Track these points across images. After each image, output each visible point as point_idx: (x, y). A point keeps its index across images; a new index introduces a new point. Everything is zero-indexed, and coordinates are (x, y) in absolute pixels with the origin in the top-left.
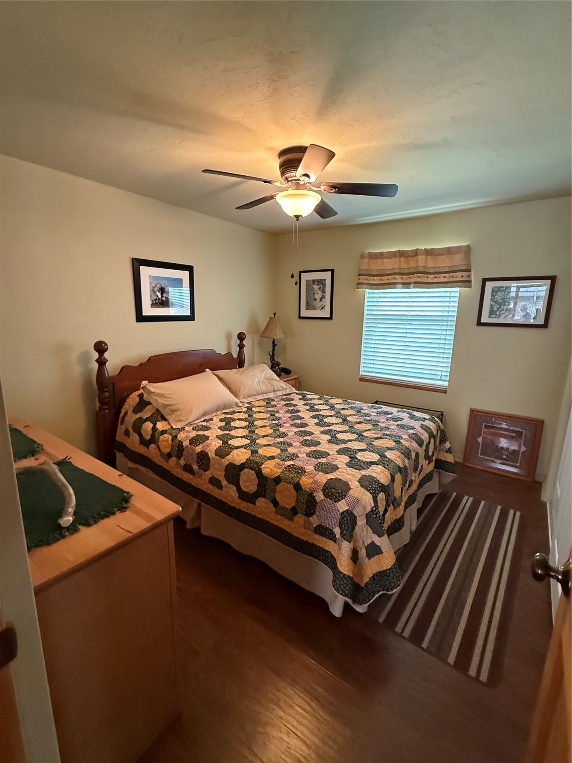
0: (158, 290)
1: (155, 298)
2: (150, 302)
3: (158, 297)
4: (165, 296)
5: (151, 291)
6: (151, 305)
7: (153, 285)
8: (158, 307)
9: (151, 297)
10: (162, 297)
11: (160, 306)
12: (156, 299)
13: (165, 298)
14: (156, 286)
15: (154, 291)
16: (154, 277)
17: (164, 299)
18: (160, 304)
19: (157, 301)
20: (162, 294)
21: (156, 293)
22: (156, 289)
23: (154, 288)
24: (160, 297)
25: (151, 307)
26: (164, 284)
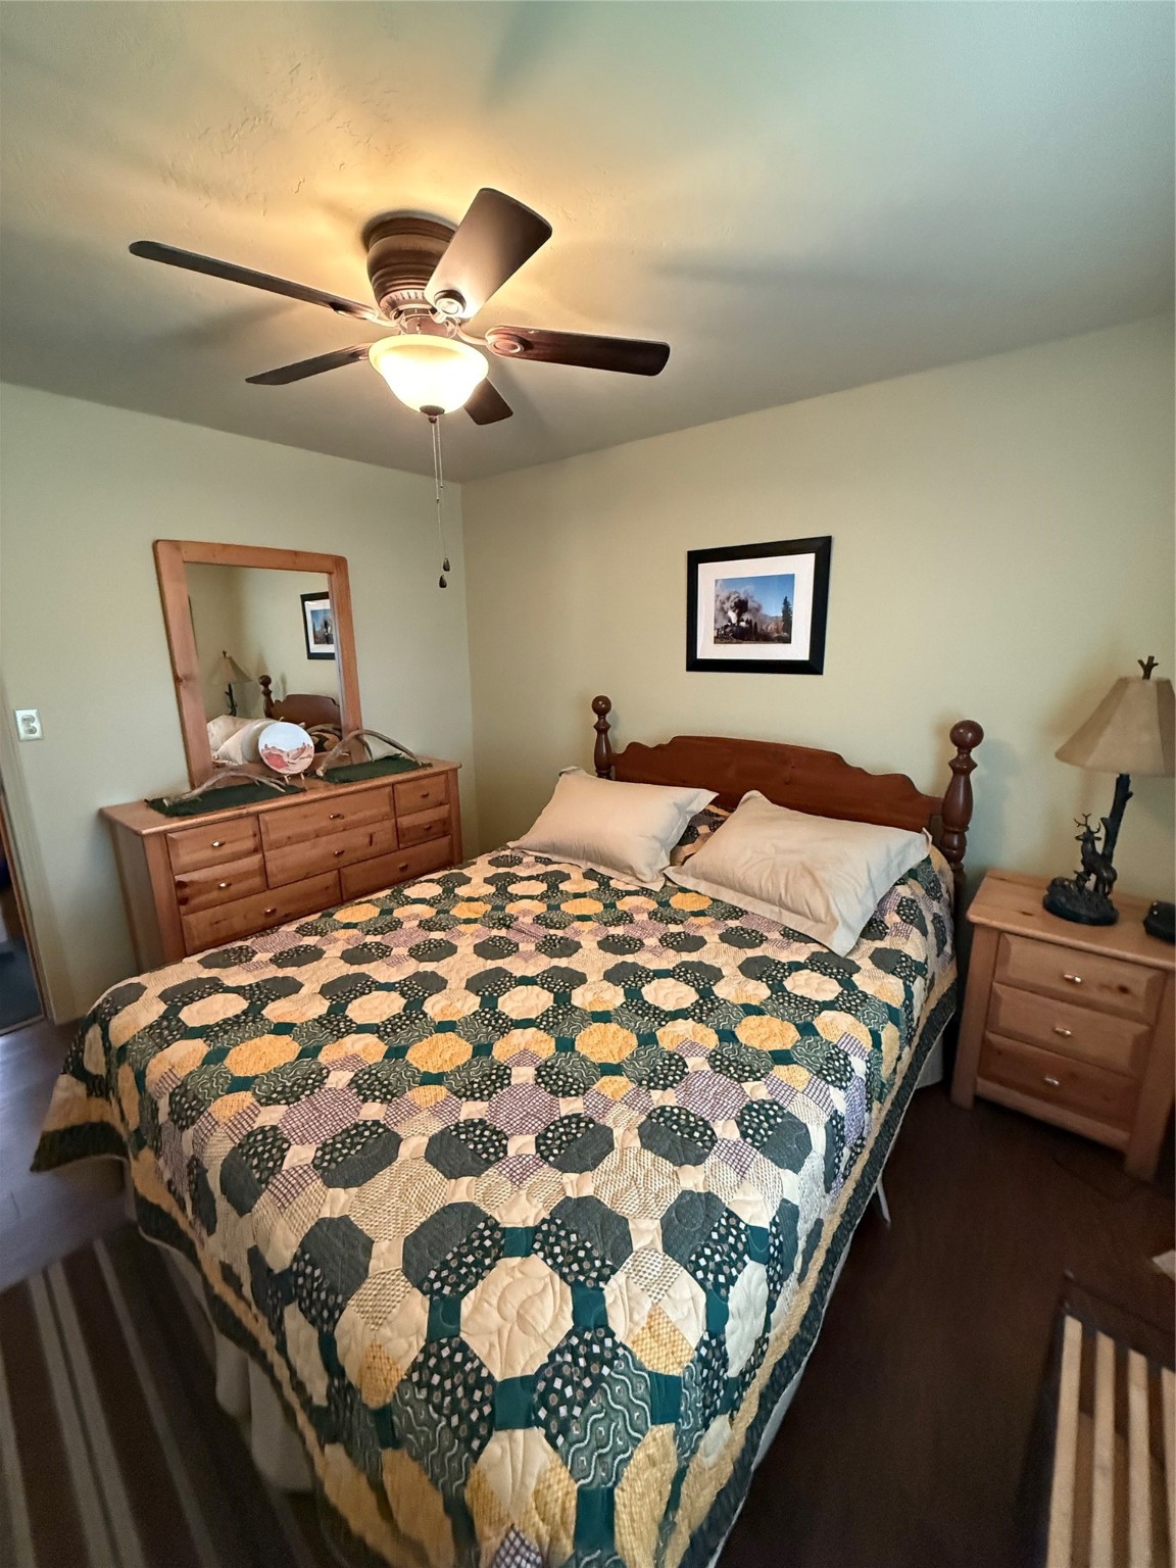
0: (732, 608)
1: (725, 623)
2: (713, 633)
3: (730, 621)
4: (745, 619)
5: (716, 609)
6: (716, 638)
7: (723, 596)
8: (729, 643)
9: (716, 621)
10: (739, 621)
11: (735, 640)
12: (727, 626)
13: (747, 622)
14: (728, 598)
15: (722, 609)
16: (724, 580)
17: (743, 624)
18: (735, 636)
19: (728, 630)
20: (739, 615)
21: (726, 613)
22: (727, 605)
23: (724, 603)
24: (734, 620)
25: (715, 642)
26: (745, 592)
